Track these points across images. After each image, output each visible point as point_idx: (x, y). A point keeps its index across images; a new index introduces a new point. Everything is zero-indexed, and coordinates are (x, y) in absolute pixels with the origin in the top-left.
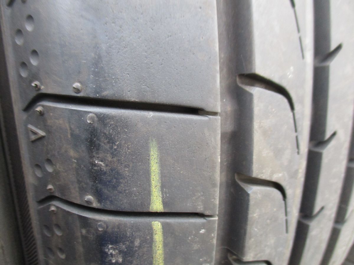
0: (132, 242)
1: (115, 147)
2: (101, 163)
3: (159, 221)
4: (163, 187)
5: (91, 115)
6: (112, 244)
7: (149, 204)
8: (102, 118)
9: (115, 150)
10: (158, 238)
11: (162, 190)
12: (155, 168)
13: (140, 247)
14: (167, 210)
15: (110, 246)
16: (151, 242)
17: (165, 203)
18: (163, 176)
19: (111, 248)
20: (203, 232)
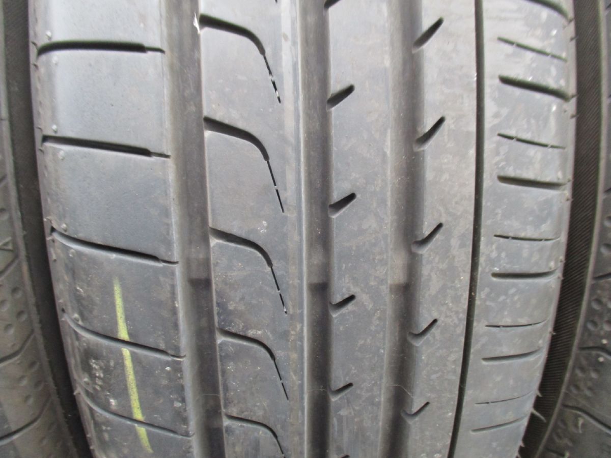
0: (108, 362)
1: (89, 279)
2: (81, 290)
3: (128, 349)
4: (127, 319)
5: (73, 251)
6: (94, 359)
7: (117, 332)
8: (79, 254)
9: (89, 281)
10: (128, 363)
11: (126, 322)
12: (119, 302)
13: (115, 368)
14: (132, 341)
15: (93, 361)
16: (122, 366)
17: (130, 334)
18: (126, 310)
19: (95, 362)
20: (169, 370)
